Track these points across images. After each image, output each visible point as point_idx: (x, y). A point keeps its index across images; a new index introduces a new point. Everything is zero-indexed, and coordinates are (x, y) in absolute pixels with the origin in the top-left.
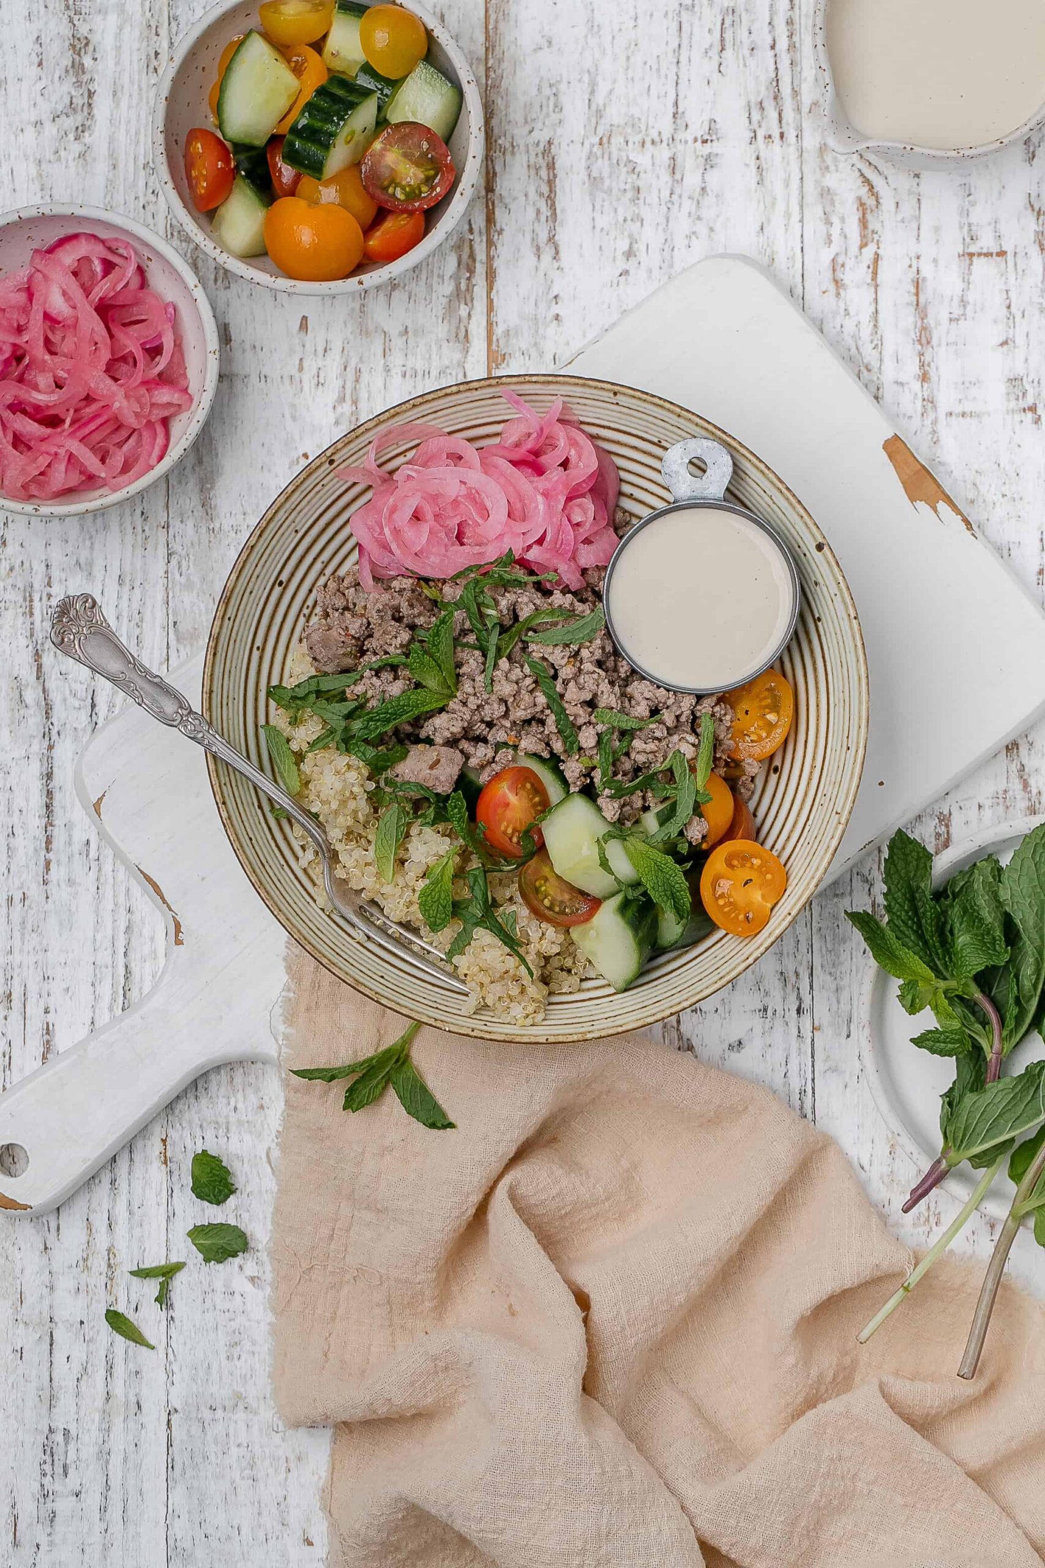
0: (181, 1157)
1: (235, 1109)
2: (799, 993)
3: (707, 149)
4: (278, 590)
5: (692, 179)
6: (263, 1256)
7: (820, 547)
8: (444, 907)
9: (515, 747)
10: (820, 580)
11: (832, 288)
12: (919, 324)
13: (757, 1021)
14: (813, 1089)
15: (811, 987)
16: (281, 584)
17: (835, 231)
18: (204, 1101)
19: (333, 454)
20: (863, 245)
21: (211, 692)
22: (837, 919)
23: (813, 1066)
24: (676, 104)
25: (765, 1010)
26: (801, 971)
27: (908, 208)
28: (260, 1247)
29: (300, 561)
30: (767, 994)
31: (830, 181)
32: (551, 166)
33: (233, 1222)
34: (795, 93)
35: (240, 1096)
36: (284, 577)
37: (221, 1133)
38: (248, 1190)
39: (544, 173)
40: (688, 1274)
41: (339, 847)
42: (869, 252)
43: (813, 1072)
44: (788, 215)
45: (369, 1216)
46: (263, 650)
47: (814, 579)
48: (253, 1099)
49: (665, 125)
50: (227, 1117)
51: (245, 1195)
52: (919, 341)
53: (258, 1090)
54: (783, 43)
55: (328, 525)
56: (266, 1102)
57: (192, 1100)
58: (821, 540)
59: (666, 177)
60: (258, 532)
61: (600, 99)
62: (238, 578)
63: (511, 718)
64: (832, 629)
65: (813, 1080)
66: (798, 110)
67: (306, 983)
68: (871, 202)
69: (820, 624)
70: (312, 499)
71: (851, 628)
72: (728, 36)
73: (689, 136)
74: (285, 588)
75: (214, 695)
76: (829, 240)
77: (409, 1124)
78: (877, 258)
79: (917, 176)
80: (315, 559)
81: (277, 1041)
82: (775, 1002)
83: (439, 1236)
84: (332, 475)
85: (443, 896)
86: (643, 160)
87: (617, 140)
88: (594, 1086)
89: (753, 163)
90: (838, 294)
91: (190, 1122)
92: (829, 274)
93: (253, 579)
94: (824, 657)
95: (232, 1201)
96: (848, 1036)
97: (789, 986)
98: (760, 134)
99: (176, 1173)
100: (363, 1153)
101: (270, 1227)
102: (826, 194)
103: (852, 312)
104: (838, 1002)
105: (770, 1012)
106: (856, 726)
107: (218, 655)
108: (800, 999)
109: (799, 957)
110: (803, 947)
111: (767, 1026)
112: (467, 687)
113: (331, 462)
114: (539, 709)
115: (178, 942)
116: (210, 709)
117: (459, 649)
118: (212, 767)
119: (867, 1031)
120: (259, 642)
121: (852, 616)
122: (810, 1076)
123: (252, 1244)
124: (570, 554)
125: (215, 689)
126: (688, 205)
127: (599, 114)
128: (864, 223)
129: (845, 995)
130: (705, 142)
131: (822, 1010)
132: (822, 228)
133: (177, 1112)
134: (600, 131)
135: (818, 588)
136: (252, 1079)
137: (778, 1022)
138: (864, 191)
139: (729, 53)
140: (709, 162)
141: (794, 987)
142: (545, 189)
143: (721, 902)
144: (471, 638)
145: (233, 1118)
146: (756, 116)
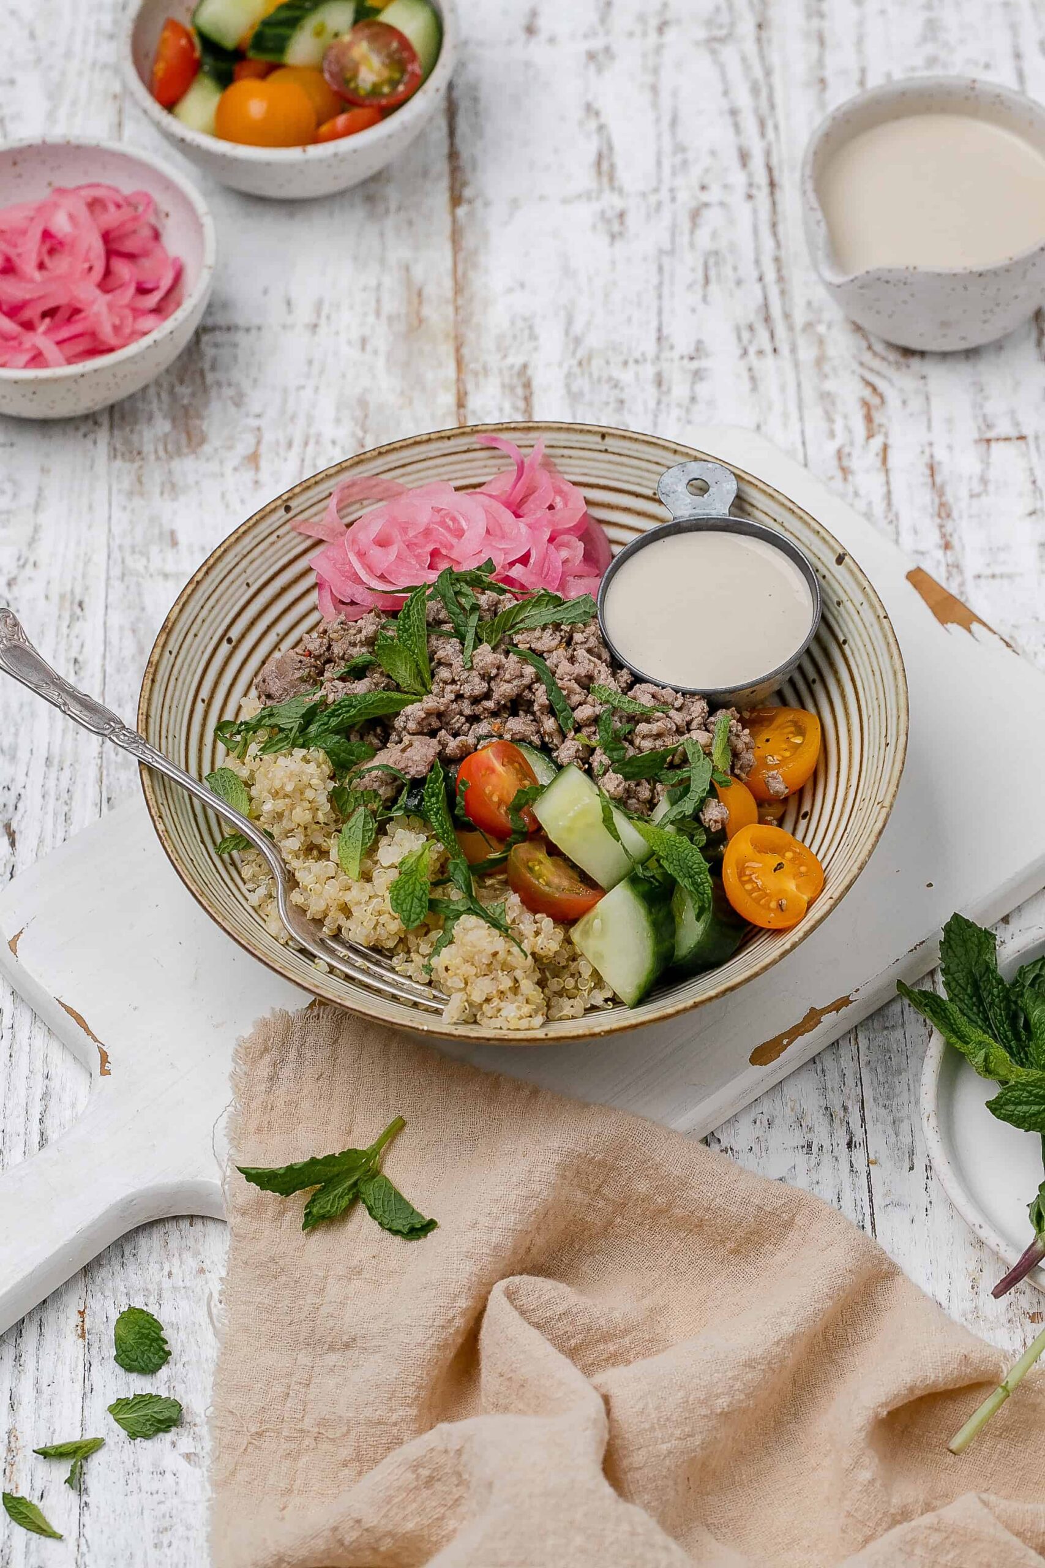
0: (102, 1328)
1: (170, 1274)
2: (848, 1128)
3: (695, 365)
4: (225, 648)
5: (680, 390)
6: (204, 1430)
7: (840, 560)
8: (420, 900)
9: (500, 736)
10: (844, 598)
11: (839, 474)
12: (937, 501)
13: (801, 1159)
14: (873, 1224)
15: (863, 1120)
16: (230, 641)
17: (839, 426)
18: (131, 1268)
19: (290, 498)
20: (870, 436)
21: (148, 716)
22: (889, 1051)
23: (871, 1201)
24: (660, 330)
25: (809, 1146)
26: (849, 1104)
27: (916, 404)
28: (198, 1420)
29: (252, 623)
30: (810, 1129)
31: (830, 385)
32: (527, 385)
33: (164, 1394)
34: (787, 316)
35: (176, 1261)
36: (234, 634)
37: (152, 1300)
38: (185, 1359)
39: (520, 391)
40: (730, 1374)
41: (295, 864)
42: (877, 442)
43: (872, 1207)
44: (785, 415)
45: (332, 1358)
46: (209, 705)
47: (835, 599)
48: (192, 1263)
49: (649, 346)
50: (160, 1283)
51: (179, 1365)
52: (939, 516)
53: (197, 1253)
54: (770, 276)
55: (284, 590)
56: (207, 1265)
57: (117, 1267)
58: (841, 551)
59: (651, 391)
60: (204, 569)
61: (578, 328)
62: (181, 611)
63: (495, 696)
64: (860, 644)
65: (872, 1214)
66: (791, 328)
67: (256, 1103)
68: (875, 401)
69: (846, 647)
70: (265, 551)
71: (882, 628)
72: (712, 273)
73: (676, 354)
74: (235, 648)
75: (151, 721)
76: (832, 435)
77: (381, 1240)
78: (885, 448)
79: (924, 377)
80: (269, 628)
81: (221, 1166)
82: (821, 1135)
83: (420, 1351)
84: (287, 527)
85: (418, 888)
86: (626, 376)
87: (597, 363)
88: (605, 1191)
89: (745, 375)
90: (845, 479)
91: (114, 1291)
92: (835, 463)
93: (199, 621)
94: (853, 679)
95: (164, 1372)
96: (912, 1168)
97: (837, 1121)
98: (752, 350)
99: (96, 1345)
100: (326, 1278)
101: (209, 1392)
102: (827, 398)
103: (862, 492)
104: (897, 1135)
105: (815, 1148)
106: (895, 718)
107: (157, 684)
108: (849, 1132)
109: (846, 1091)
110: (850, 1081)
111: (813, 1161)
112: (444, 673)
113: (288, 509)
114: (526, 681)
115: (105, 1072)
116: (147, 730)
117: (433, 637)
118: (147, 782)
119: (933, 1122)
120: (204, 693)
121: (882, 617)
122: (867, 1210)
123: (188, 1418)
124: (558, 582)
125: (152, 714)
126: (675, 412)
127: (577, 341)
128: (869, 419)
129: (905, 1127)
130: (692, 359)
131: (877, 1143)
132: (824, 425)
133: (98, 1281)
134: (580, 354)
135: (841, 608)
136: (190, 1242)
137: (826, 1158)
138: (867, 393)
139: (713, 287)
140: (698, 375)
141: (841, 1121)
142: (521, 404)
143: (748, 887)
144: (447, 627)
145: (167, 1284)
146: (746, 335)
